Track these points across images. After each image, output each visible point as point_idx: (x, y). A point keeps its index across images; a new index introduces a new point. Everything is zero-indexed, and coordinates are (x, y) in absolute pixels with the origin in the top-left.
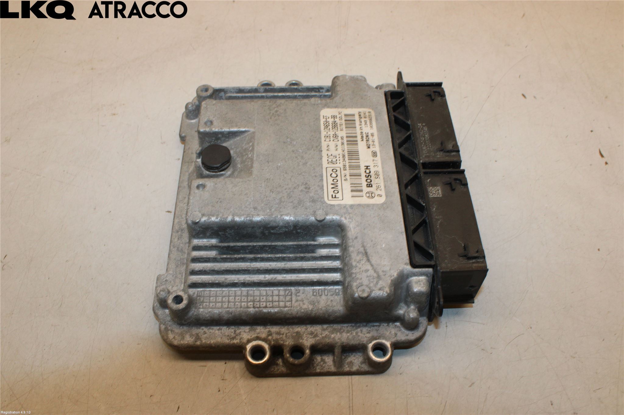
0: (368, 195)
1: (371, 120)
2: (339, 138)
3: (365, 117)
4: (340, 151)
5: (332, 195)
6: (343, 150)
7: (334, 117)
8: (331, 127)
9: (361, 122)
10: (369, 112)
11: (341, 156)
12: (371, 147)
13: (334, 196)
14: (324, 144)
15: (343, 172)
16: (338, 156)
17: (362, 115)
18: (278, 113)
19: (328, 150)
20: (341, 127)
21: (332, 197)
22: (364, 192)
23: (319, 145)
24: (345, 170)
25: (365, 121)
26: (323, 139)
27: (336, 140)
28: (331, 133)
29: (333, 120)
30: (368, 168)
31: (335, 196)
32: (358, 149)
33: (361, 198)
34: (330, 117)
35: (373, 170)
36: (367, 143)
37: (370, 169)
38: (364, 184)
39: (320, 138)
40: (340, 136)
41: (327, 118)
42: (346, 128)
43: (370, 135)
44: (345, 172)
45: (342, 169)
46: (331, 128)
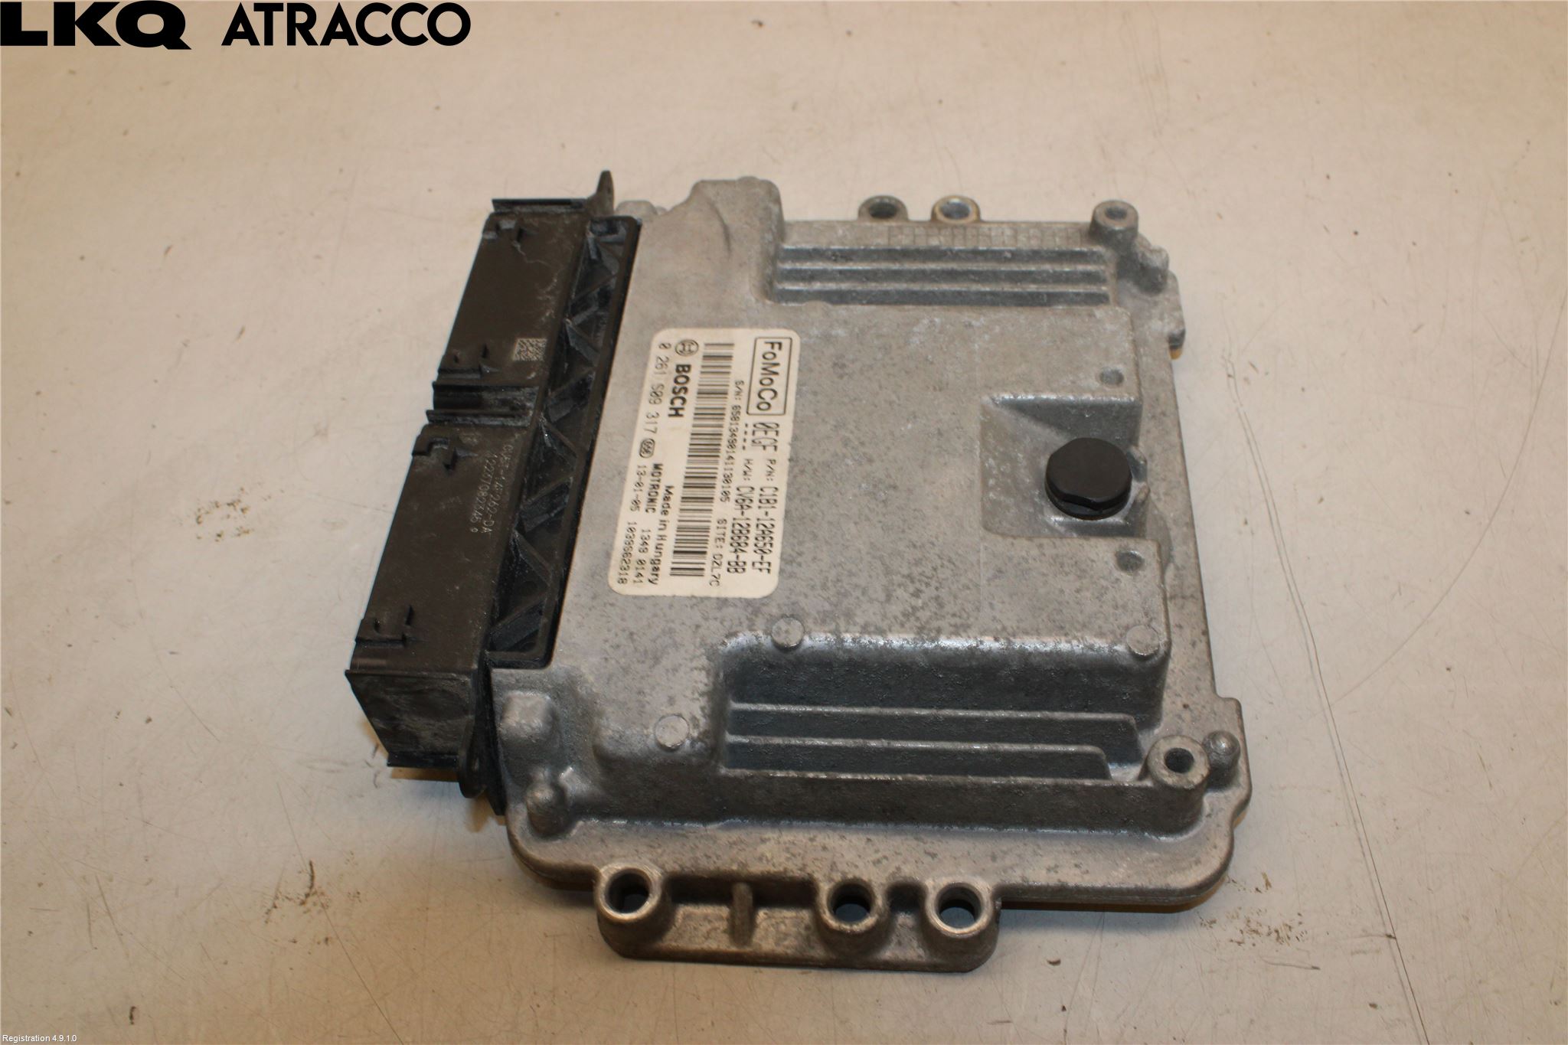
0: (693, 348)
1: (627, 554)
2: (733, 495)
3: (641, 562)
4: (740, 456)
5: (780, 348)
6: (731, 461)
7: (737, 567)
8: (754, 532)
9: (658, 548)
10: (622, 581)
11: (739, 443)
12: (650, 469)
13: (777, 346)
14: (781, 479)
15: (743, 404)
16: (748, 444)
17: (647, 573)
18: (911, 589)
19: (773, 461)
20: (721, 531)
21: (780, 344)
22: (700, 354)
23: (795, 477)
24: (736, 408)
25: (644, 551)
26: (781, 496)
27: (743, 490)
28: (754, 513)
29: (743, 557)
30: (673, 412)
31: (773, 347)
32: (689, 462)
33: (710, 342)
34: (748, 567)
35: (664, 407)
36: (659, 481)
37: (671, 409)
38: (694, 375)
39: (789, 498)
40: (731, 504)
41: (758, 565)
42: (707, 529)
43: (643, 506)
44: (737, 403)
45: (743, 411)
46: (753, 529)
